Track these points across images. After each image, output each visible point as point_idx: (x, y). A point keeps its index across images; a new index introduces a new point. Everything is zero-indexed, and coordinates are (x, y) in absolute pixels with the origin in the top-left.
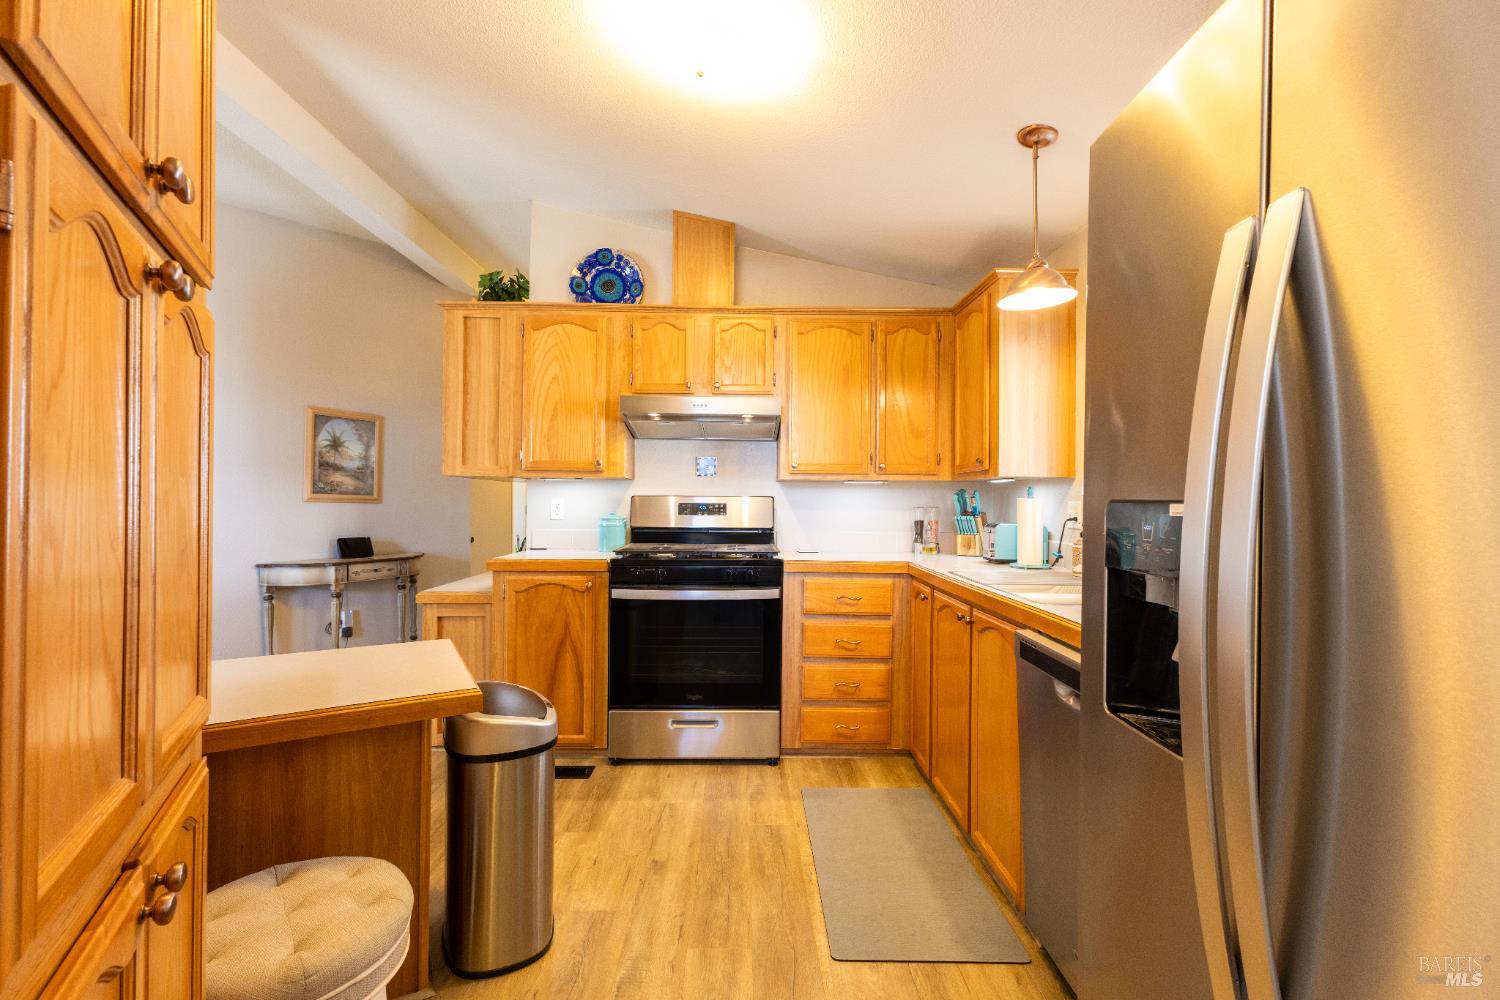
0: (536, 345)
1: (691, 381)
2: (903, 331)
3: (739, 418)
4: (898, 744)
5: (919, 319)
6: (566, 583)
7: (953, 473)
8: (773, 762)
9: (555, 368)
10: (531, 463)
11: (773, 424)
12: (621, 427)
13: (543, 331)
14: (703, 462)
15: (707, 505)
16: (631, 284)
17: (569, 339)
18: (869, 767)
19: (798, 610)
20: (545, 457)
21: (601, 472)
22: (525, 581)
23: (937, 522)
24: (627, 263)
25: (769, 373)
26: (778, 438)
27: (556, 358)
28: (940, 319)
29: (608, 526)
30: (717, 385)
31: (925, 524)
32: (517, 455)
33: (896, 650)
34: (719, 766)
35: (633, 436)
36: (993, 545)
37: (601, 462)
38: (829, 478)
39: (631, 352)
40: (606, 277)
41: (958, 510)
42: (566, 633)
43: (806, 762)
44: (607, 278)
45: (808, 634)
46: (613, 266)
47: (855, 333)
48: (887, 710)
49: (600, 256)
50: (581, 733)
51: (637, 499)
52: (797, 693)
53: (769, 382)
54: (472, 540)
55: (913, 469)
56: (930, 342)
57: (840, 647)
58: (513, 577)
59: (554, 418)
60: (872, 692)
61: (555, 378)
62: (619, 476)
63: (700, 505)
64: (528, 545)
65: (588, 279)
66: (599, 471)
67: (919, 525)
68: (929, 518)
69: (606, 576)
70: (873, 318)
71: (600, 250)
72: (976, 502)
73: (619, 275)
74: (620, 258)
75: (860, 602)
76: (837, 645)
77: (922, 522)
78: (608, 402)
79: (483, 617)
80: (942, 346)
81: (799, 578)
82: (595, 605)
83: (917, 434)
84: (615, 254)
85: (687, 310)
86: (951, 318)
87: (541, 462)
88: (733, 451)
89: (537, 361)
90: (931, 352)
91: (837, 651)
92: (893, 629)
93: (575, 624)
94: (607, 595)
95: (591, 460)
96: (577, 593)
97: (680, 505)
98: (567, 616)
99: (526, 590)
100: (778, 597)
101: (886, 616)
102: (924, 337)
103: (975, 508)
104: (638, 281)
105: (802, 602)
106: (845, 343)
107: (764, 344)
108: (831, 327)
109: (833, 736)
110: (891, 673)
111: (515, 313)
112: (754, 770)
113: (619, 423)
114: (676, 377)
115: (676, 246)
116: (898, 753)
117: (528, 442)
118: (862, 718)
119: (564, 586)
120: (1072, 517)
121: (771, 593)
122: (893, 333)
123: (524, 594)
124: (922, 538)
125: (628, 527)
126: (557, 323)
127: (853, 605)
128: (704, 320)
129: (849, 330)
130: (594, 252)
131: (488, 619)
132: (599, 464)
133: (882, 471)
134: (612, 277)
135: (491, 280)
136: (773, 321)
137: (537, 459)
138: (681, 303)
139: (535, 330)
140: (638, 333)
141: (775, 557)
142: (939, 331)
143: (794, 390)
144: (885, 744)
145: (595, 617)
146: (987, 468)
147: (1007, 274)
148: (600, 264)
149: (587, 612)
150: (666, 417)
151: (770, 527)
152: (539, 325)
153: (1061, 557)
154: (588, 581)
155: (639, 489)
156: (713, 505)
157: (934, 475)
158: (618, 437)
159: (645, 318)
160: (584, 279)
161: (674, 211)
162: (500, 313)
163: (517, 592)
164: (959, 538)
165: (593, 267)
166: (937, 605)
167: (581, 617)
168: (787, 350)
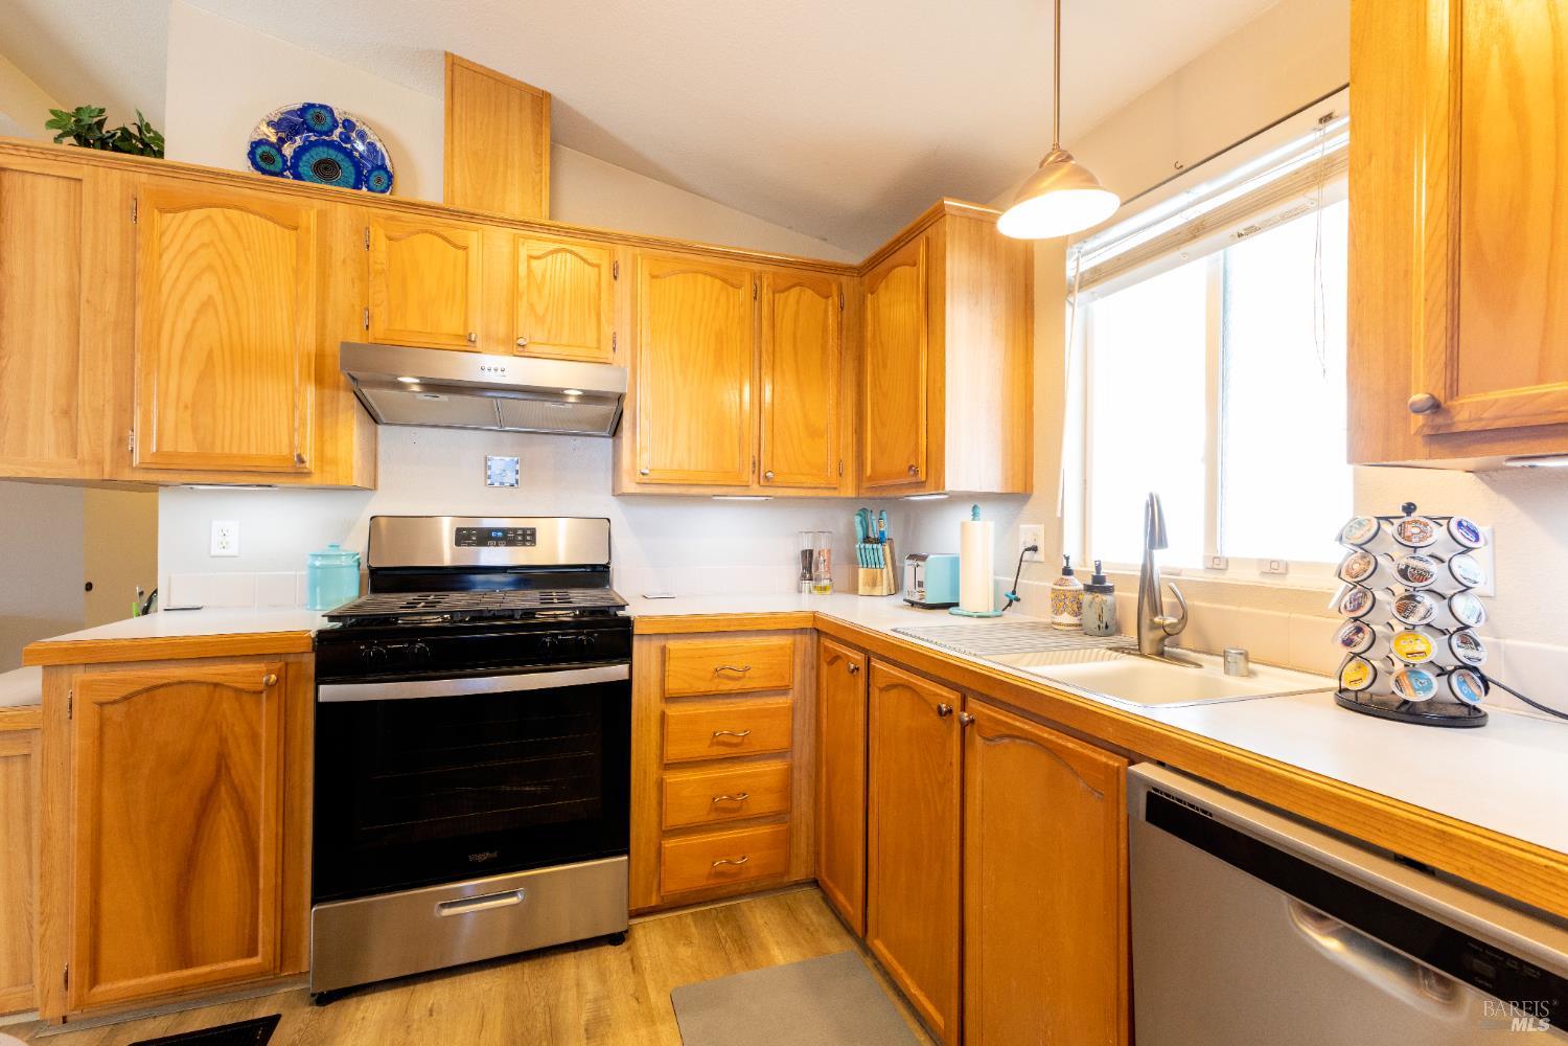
0: (166, 240)
1: (477, 331)
2: (795, 291)
3: (556, 394)
4: (800, 872)
5: (816, 274)
6: (217, 680)
7: (858, 487)
8: (616, 939)
9: (208, 286)
10: (153, 454)
11: (608, 409)
12: (347, 400)
13: (180, 215)
14: (498, 463)
15: (505, 531)
16: (370, 172)
17: (240, 237)
18: (761, 917)
19: (655, 691)
20: (187, 445)
21: (308, 474)
22: (124, 682)
23: (829, 551)
24: (362, 136)
25: (607, 331)
26: (616, 431)
27: (210, 268)
28: (844, 279)
29: (321, 568)
30: (521, 341)
31: (815, 555)
32: (121, 441)
33: (797, 739)
34: (526, 964)
35: (376, 421)
36: (921, 584)
37: (306, 458)
38: (694, 491)
39: (365, 274)
40: (322, 153)
41: (860, 534)
42: (218, 771)
43: (669, 925)
44: (324, 156)
45: (671, 728)
46: (335, 136)
47: (732, 285)
48: (784, 827)
49: (309, 116)
50: (252, 952)
51: (383, 521)
52: (654, 819)
53: (607, 344)
54: (89, 587)
55: (809, 481)
56: (830, 308)
57: (719, 744)
58: (95, 675)
59: (206, 374)
60: (764, 803)
61: (207, 304)
62: (343, 482)
63: (491, 530)
64: (161, 601)
65: (288, 150)
66: (302, 474)
67: (808, 557)
68: (822, 545)
69: (310, 660)
70: (757, 267)
71: (311, 106)
72: (885, 525)
73: (349, 154)
74: (348, 125)
75: (747, 674)
76: (716, 740)
77: (811, 552)
78: (320, 356)
79: (27, 756)
80: (845, 315)
81: (657, 643)
82: (285, 715)
83: (814, 433)
84: (339, 118)
85: (472, 216)
86: (857, 280)
87: (176, 454)
88: (546, 448)
89: (169, 267)
90: (832, 322)
91: (715, 748)
92: (793, 709)
93: (240, 756)
94: (311, 695)
95: (285, 452)
96: (245, 697)
97: (459, 530)
98: (223, 740)
99: (126, 698)
100: (627, 678)
101: (783, 691)
102: (824, 300)
103: (882, 533)
104: (383, 167)
105: (663, 680)
106: (717, 300)
107: (599, 285)
108: (696, 272)
109: (710, 876)
110: (790, 770)
111: (116, 174)
112: (588, 957)
113: (342, 394)
114: (450, 324)
115: (450, 111)
116: (798, 884)
117: (146, 415)
118: (749, 844)
119: (216, 685)
120: (1029, 545)
121: (615, 672)
122: (783, 291)
123: (121, 708)
124: (810, 573)
125: (364, 565)
126: (215, 206)
127: (738, 679)
128: (501, 237)
129: (724, 280)
130: (299, 106)
131: (36, 758)
132: (301, 461)
133: (767, 482)
134: (333, 154)
135: (78, 121)
136: (612, 254)
137: (167, 447)
138: (459, 205)
139: (163, 211)
140: (380, 243)
141: (620, 613)
142: (841, 294)
143: (645, 358)
144: (782, 875)
145: (286, 739)
146: (924, 479)
147: (959, 208)
148: (310, 130)
149: (266, 731)
150: (434, 387)
151: (604, 562)
152: (172, 205)
153: (1018, 600)
154: (269, 673)
155: (385, 504)
156: (515, 530)
157: (835, 488)
158: (342, 417)
159: (392, 218)
160: (279, 151)
161: (446, 54)
162: (84, 171)
163: (101, 704)
164: (862, 572)
165: (297, 134)
166: (879, 682)
167: (254, 738)
168: (634, 298)
